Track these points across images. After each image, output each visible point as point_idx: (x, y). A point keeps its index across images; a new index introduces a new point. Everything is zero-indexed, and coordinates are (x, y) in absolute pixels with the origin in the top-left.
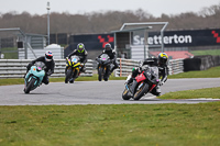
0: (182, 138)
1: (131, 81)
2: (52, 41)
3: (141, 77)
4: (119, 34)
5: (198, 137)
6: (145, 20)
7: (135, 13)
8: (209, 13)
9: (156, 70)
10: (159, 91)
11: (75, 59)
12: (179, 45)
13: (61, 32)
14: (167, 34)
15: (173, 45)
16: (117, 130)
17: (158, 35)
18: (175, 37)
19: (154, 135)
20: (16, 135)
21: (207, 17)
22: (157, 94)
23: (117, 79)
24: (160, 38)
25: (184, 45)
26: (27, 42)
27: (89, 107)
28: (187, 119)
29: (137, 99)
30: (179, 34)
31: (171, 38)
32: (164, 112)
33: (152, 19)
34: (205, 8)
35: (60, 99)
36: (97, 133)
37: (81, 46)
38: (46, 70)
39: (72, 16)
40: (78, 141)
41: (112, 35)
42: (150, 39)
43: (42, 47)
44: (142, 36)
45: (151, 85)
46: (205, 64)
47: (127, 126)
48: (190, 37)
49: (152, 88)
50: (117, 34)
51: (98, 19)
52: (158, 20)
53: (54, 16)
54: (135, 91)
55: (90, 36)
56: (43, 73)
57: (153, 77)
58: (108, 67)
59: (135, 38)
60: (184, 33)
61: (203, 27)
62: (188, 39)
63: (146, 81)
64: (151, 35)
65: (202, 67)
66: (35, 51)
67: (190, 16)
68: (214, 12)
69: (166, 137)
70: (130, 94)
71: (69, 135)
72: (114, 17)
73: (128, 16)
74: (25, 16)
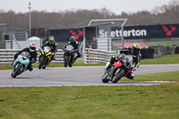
0: (139, 114)
1: (109, 67)
2: (33, 34)
3: (118, 64)
4: (87, 29)
5: (151, 112)
6: (108, 17)
7: (100, 12)
8: (160, 12)
9: (130, 58)
10: (133, 75)
11: (47, 49)
12: (136, 38)
13: (39, 27)
14: (126, 28)
15: (131, 38)
16: (86, 106)
17: (119, 29)
18: (133, 31)
19: (116, 111)
20: (4, 111)
21: (159, 14)
22: (132, 78)
23: (86, 65)
24: (121, 32)
25: (140, 37)
26: (12, 35)
27: (64, 88)
28: (144, 98)
29: (115, 82)
30: (136, 28)
31: (129, 32)
32: (124, 92)
33: (114, 16)
34: (157, 8)
35: (40, 82)
36: (70, 110)
37: (52, 38)
38: (30, 59)
39: (49, 14)
40: (54, 116)
41: (81, 29)
42: (113, 33)
43: (25, 39)
44: (106, 30)
45: (127, 70)
46: (157, 53)
47: (94, 104)
48: (145, 31)
49: (127, 72)
50: (86, 28)
51: (70, 16)
52: (119, 17)
53: (34, 14)
54: (114, 75)
55: (63, 31)
56: (28, 61)
57: (128, 64)
58: (73, 56)
59: (101, 32)
60: (140, 28)
61: (155, 23)
62: (143, 32)
63: (122, 67)
64: (114, 29)
65: (155, 55)
66: (19, 42)
67: (145, 13)
68: (164, 11)
69: (126, 112)
70: (109, 77)
71: (47, 111)
72: (83, 14)
73: (95, 14)
74: (11, 13)
